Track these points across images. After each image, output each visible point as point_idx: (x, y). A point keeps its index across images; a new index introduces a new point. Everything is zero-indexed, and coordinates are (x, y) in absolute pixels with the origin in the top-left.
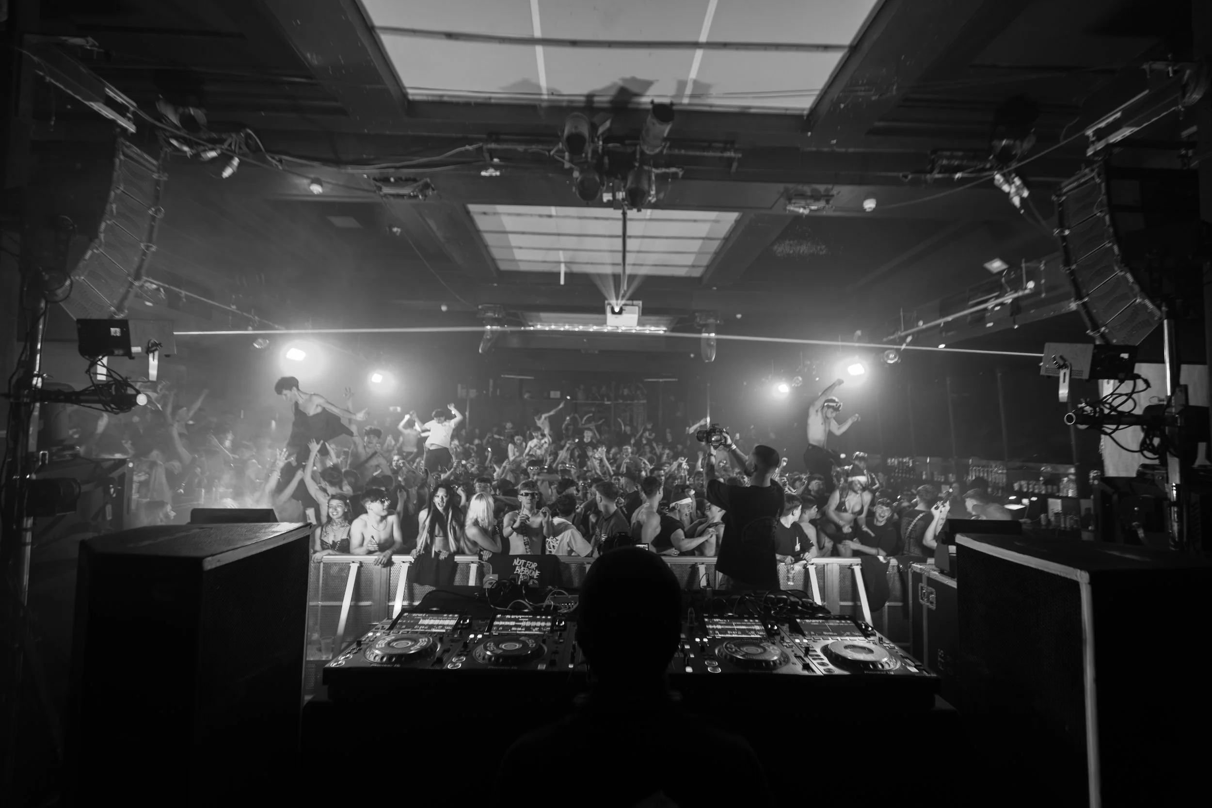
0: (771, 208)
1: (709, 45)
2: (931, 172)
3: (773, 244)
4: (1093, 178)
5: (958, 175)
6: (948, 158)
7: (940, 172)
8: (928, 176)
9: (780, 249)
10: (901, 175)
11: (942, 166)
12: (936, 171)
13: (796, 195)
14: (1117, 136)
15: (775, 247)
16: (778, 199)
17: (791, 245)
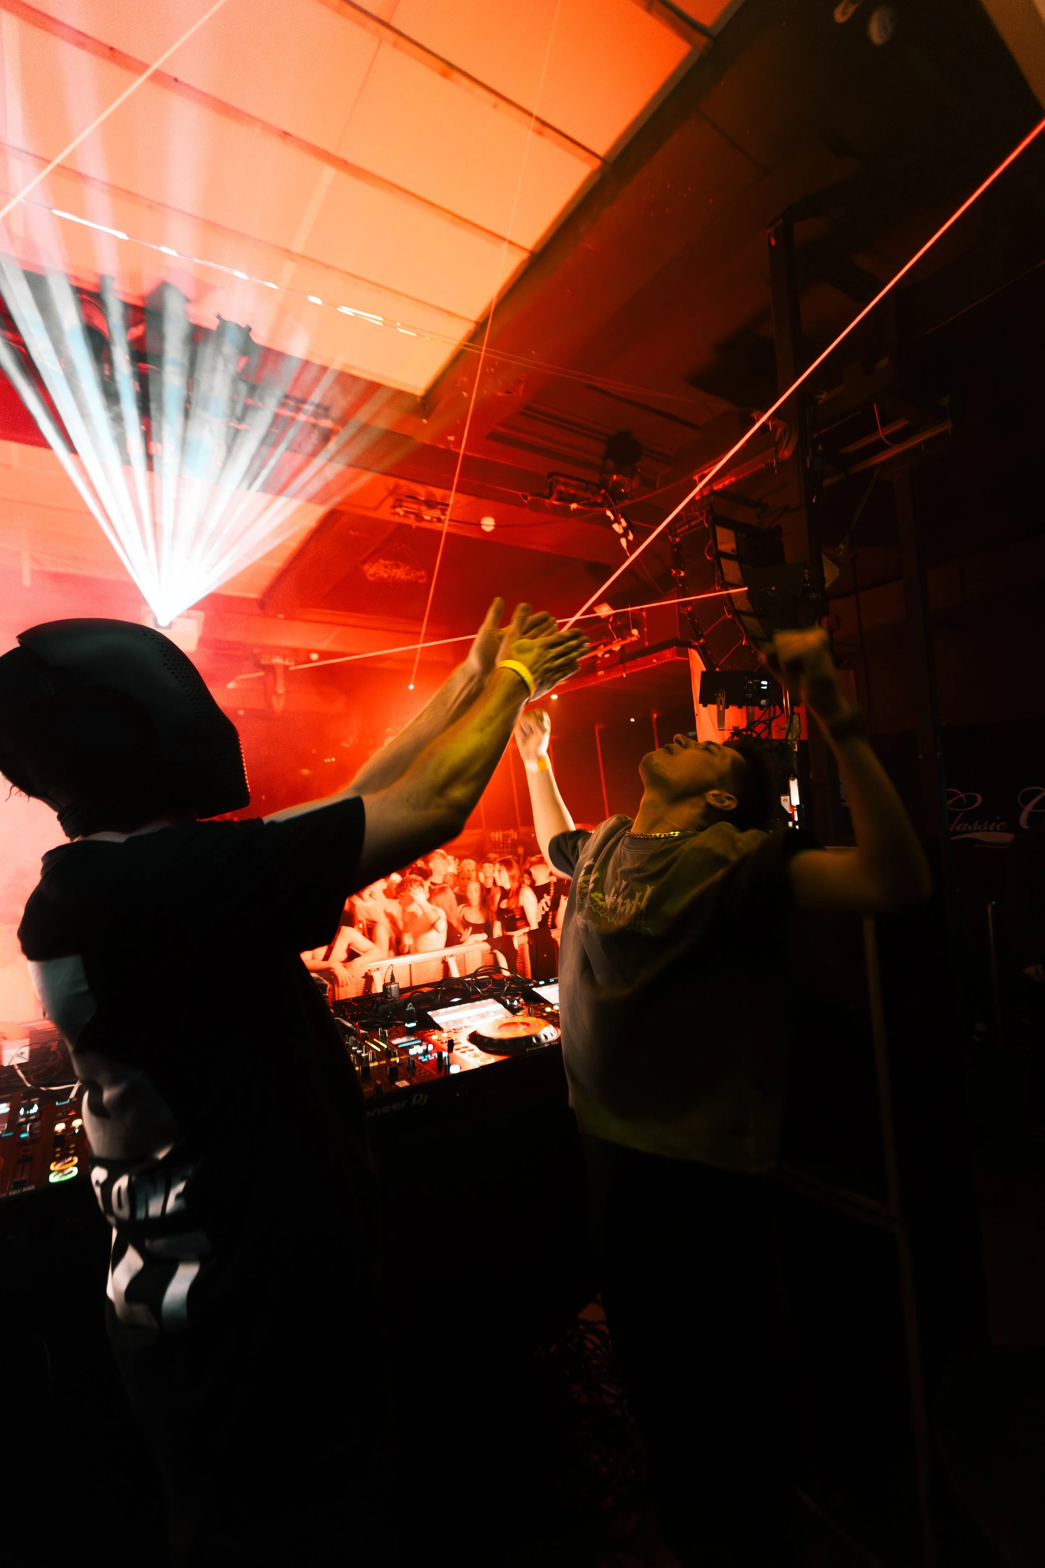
0: (376, 508)
1: (303, 258)
2: (549, 497)
3: (364, 562)
4: (702, 522)
5: (574, 506)
6: (566, 485)
7: (556, 500)
8: (547, 501)
9: (372, 571)
10: (520, 494)
11: (560, 492)
12: (555, 496)
13: (408, 497)
14: (719, 484)
15: (366, 567)
16: (385, 499)
17: (386, 566)
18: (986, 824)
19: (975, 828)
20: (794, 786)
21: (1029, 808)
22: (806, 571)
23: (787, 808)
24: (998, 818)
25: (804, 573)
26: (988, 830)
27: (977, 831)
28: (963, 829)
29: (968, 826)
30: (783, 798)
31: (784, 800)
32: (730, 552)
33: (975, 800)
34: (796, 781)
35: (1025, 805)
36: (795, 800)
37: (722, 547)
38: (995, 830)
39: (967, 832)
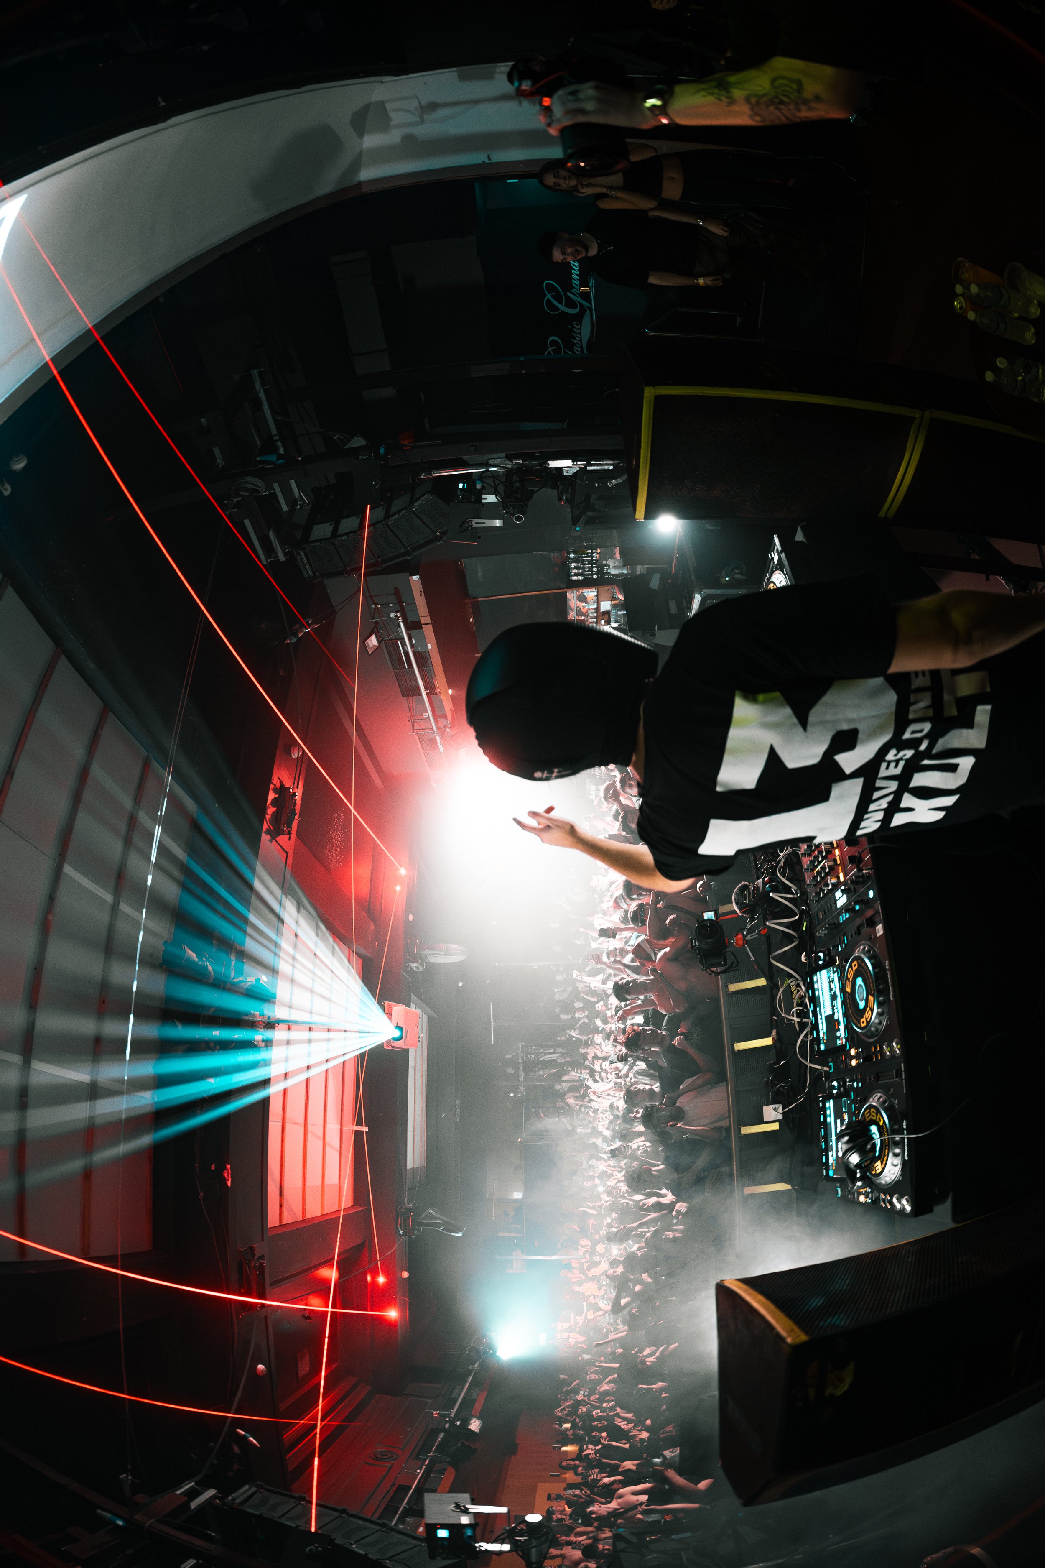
18: (575, 335)
19: (579, 342)
20: (553, 464)
21: (562, 307)
22: (361, 457)
23: (575, 470)
24: (570, 327)
25: (363, 459)
26: (580, 334)
27: (581, 341)
28: (579, 349)
29: (577, 347)
30: (565, 474)
31: (567, 472)
32: (332, 527)
33: (554, 343)
34: (549, 462)
35: (559, 309)
36: (568, 463)
37: (328, 534)
38: (580, 329)
39: (581, 347)
